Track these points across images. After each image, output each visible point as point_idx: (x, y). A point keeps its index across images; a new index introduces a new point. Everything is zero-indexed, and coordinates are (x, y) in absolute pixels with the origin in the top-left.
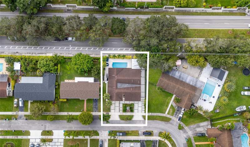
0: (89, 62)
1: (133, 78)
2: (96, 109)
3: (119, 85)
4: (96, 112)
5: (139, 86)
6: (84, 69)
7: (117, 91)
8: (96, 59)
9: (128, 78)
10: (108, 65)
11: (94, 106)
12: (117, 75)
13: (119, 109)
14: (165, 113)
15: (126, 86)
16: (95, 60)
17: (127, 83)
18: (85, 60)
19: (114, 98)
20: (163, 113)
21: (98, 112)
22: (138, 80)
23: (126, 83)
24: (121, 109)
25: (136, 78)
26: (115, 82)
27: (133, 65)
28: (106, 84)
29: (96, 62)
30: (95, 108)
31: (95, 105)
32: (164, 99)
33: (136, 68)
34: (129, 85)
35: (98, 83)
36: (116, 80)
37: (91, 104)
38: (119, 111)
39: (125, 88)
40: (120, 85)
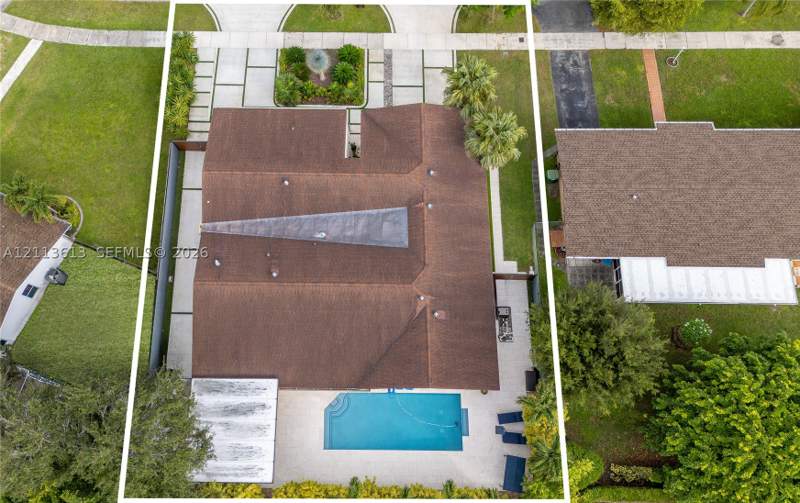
0: (703, 441)
1: (264, 286)
2: (563, 69)
3: (393, 230)
4: (569, 53)
5: (221, 226)
6: (749, 364)
7: (413, 180)
8: (624, 483)
9: (310, 287)
10: (510, 428)
11: (585, 88)
12: (417, 322)
13: (388, 73)
14: (46, 45)
15: (330, 227)
16: (631, 473)
17: (320, 243)
18: (761, 467)
19: (429, 125)
20: (63, 48)
21: (553, 54)
22: (219, 275)
23: (332, 247)
24: (374, 73)
25: (245, 287)
26: (431, 254)
27: (268, 418)
28: (507, 256)
29: (622, 452)
30: (573, 79)
31: (582, 96)
32: (36, 142)
33: (232, 390)
34: (303, 234)
35: (582, 249)
36: (426, 277)
37: (609, 100)
38: (388, 57)
39: (344, 206)
40: (387, 228)
